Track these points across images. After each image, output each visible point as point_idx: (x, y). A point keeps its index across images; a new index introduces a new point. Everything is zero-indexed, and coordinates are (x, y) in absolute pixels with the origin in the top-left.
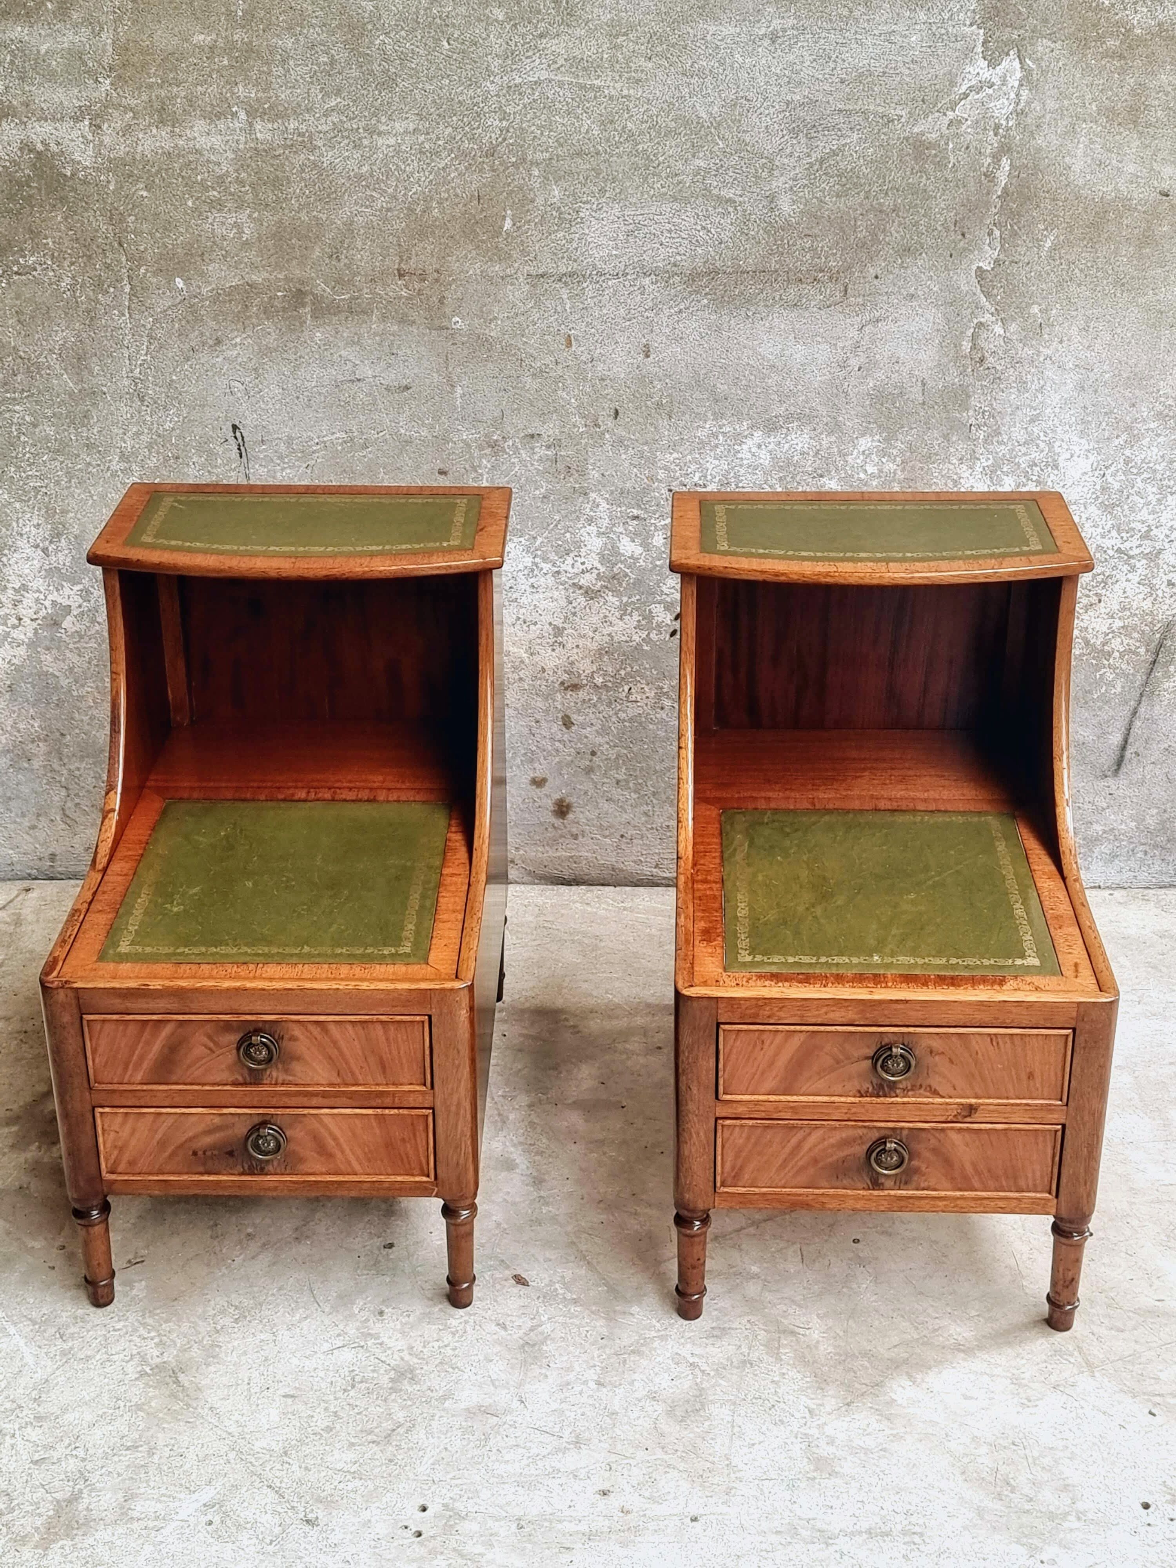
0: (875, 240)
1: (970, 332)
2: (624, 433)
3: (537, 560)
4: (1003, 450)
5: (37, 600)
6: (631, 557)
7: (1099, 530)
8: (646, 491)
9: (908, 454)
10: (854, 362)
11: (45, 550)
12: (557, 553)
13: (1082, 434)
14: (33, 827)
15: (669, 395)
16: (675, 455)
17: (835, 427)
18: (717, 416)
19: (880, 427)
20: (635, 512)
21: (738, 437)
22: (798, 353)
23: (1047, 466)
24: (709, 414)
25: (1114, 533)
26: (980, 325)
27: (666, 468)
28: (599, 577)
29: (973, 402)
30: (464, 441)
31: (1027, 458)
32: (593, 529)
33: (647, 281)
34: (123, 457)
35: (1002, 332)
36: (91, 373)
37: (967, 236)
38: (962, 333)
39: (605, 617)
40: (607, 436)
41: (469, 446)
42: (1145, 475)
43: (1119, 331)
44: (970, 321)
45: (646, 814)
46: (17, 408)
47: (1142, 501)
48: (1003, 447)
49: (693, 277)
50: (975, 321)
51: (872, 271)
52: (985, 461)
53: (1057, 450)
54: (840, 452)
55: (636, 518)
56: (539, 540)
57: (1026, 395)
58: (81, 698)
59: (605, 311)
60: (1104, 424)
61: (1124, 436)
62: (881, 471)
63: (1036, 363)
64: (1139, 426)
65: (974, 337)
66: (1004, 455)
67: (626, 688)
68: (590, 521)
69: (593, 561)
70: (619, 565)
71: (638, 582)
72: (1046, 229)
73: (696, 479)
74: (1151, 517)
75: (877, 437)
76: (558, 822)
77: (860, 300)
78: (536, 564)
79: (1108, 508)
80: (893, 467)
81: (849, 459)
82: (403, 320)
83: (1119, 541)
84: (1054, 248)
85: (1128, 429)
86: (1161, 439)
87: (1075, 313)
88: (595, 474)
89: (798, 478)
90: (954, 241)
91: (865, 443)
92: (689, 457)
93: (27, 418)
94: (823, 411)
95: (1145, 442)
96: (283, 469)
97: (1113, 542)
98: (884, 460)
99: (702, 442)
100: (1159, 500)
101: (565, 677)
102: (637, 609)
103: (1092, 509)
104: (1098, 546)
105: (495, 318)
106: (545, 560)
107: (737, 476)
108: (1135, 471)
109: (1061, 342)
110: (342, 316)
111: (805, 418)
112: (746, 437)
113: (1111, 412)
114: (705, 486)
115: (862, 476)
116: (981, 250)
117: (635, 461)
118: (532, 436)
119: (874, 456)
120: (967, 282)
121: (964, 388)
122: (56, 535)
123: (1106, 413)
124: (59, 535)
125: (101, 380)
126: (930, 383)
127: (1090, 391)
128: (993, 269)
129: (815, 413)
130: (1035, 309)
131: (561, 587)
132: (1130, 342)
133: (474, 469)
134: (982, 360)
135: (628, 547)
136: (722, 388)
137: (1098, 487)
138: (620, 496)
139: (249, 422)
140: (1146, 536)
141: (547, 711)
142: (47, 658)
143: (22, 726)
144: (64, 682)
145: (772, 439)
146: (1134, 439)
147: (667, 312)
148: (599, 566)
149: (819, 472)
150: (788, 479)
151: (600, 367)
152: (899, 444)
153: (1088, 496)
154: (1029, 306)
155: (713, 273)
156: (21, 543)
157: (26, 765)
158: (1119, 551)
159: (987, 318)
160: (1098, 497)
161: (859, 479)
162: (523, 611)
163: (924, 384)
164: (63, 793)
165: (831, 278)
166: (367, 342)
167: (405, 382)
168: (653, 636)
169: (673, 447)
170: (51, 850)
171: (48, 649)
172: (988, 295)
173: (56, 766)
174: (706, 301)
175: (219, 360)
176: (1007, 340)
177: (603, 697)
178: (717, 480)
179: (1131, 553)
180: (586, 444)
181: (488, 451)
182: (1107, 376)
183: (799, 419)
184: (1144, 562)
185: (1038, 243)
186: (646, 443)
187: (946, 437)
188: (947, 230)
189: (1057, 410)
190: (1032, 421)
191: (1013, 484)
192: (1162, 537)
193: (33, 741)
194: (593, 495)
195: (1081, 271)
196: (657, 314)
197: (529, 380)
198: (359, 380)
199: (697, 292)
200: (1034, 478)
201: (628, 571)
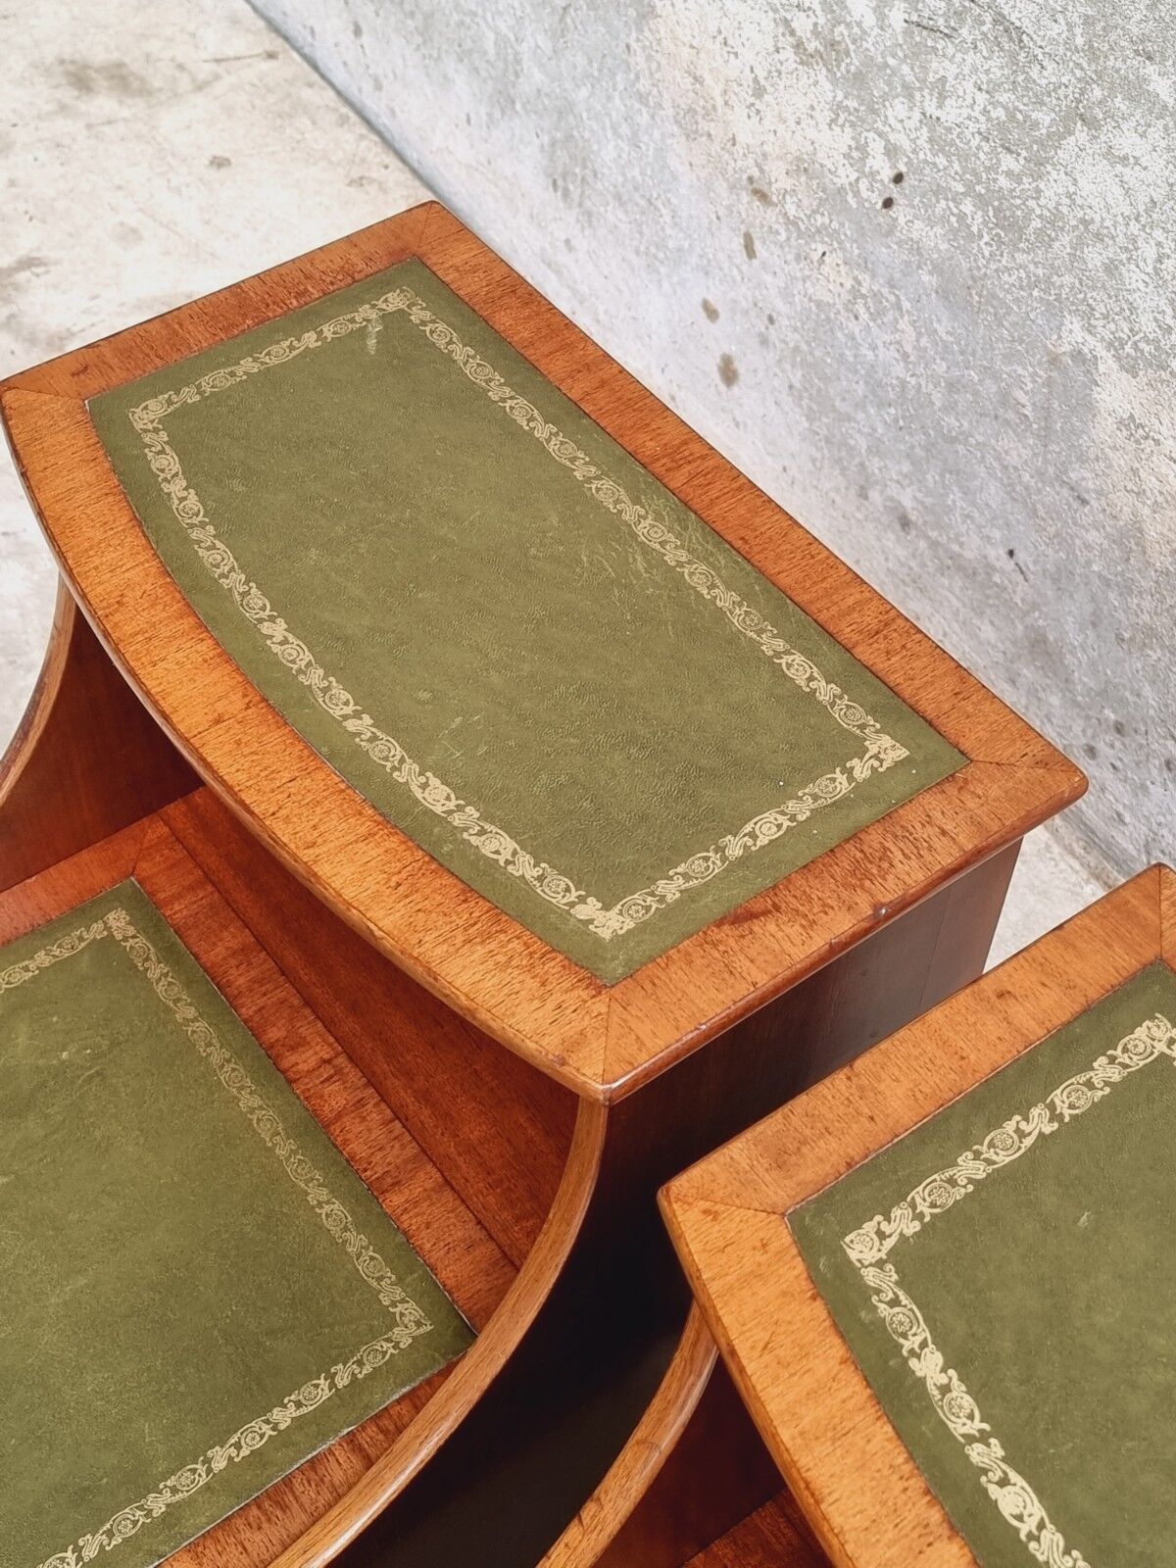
28: (816, 32)
39: (812, 108)
45: (814, 461)
67: (821, 249)
70: (842, 28)
71: (859, 79)
76: (722, 387)
89: (1113, 37)
101: (756, 173)
102: (853, 125)
131: (771, 13)
141: (729, 208)
148: (819, 12)
149: (1149, 47)
150: (1099, 27)
162: (725, 21)
168: (863, 185)
177: (793, 242)
201: (852, 47)
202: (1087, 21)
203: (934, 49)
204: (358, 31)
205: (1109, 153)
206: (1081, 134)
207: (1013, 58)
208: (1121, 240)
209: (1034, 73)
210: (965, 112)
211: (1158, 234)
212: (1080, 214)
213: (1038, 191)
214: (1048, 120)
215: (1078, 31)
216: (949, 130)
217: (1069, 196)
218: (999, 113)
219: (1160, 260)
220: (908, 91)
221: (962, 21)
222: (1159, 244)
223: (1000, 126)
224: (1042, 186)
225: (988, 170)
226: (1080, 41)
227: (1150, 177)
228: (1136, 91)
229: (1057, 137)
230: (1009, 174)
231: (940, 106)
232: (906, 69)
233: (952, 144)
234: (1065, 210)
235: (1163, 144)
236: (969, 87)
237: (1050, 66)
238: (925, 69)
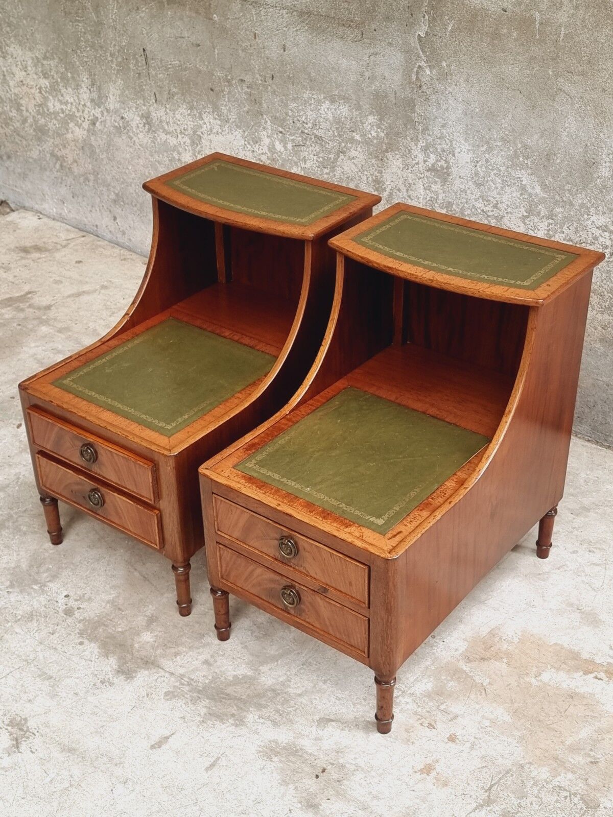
0: (374, 10)
1: (415, 70)
2: (276, 88)
3: (246, 143)
4: (430, 139)
5: (89, 112)
6: (280, 152)
7: (474, 196)
8: (284, 120)
9: (389, 130)
10: (367, 74)
11: (90, 90)
12: (253, 141)
13: (466, 140)
14: (91, 211)
15: (293, 73)
16: (295, 105)
17: (359, 108)
18: (312, 89)
19: (377, 112)
20: (281, 129)
21: (319, 102)
22: (344, 63)
23: (450, 153)
24: (308, 87)
25: (481, 200)
26: (420, 67)
27: (291, 110)
28: (268, 158)
29: (417, 109)
30: (218, 76)
31: (441, 146)
32: (265, 133)
33: (284, 12)
34: (112, 55)
35: (429, 73)
36: (100, 13)
37: (414, 16)
38: (412, 69)
40: (269, 88)
41: (220, 79)
42: (495, 171)
43: (483, 85)
44: (415, 64)
46: (80, 24)
47: (494, 186)
48: (430, 137)
49: (301, 14)
50: (418, 64)
51: (373, 27)
52: (422, 144)
53: (454, 146)
54: (361, 121)
55: (281, 132)
56: (246, 133)
57: (440, 111)
58: (102, 159)
59: (269, 24)
60: (476, 137)
61: (485, 147)
62: (378, 136)
63: (445, 94)
64: (493, 142)
65: (417, 73)
66: (430, 142)
68: (264, 129)
69: (266, 150)
70: (275, 155)
72: (449, 19)
73: (303, 119)
74: (498, 196)
75: (376, 117)
77: (369, 41)
78: (245, 145)
79: (478, 185)
80: (382, 135)
81: (365, 125)
82: (197, 12)
83: (483, 205)
84: (452, 31)
85: (487, 142)
86: (503, 153)
87: (462, 70)
88: (265, 105)
90: (407, 18)
91: (371, 119)
92: (301, 107)
93: (83, 30)
94: (354, 97)
95: (495, 152)
96: (160, 74)
97: (480, 205)
98: (379, 130)
99: (305, 101)
100: (502, 188)
103: (470, 183)
104: (473, 205)
105: (228, 18)
106: (249, 143)
107: (319, 122)
108: (491, 168)
109: (456, 85)
110: (177, 5)
111: (346, 99)
112: (323, 103)
113: (479, 131)
114: (307, 124)
115: (370, 136)
116: (420, 26)
117: (280, 104)
118: (242, 80)
119: (375, 127)
120: (415, 43)
121: (413, 100)
122: (93, 85)
123: (477, 131)
124: (94, 85)
125: (104, 18)
126: (398, 94)
127: (470, 116)
128: (425, 37)
129: (350, 97)
130: (444, 64)
132: (488, 93)
133: (223, 91)
134: (420, 87)
135: (279, 147)
136: (313, 74)
137: (473, 172)
138: (275, 119)
139: (148, 48)
140: (496, 206)
142: (92, 138)
143: (86, 166)
144: (98, 151)
145: (333, 107)
146: (490, 149)
147: (292, 30)
149: (353, 129)
151: (267, 52)
152: (385, 123)
153: (469, 176)
154: (441, 61)
155: (309, 13)
156: (83, 85)
157: (88, 183)
158: (483, 210)
159: (423, 64)
160: (473, 178)
161: (369, 138)
163: (396, 94)
164: (99, 199)
165: (356, 26)
166: (186, 20)
167: (199, 42)
169: (294, 100)
170: (96, 223)
171: (93, 134)
172: (423, 51)
173: (96, 186)
174: (306, 27)
175: (138, 17)
176: (432, 79)
178: (311, 121)
179: (489, 214)
180: (262, 90)
181: (227, 84)
182: (477, 110)
183: (344, 99)
184: (494, 220)
185: (445, 26)
186: (284, 96)
187: (405, 125)
188: (405, 11)
189: (454, 123)
190: (444, 126)
191: (435, 159)
192: (503, 209)
193: (89, 174)
194: (265, 116)
195: (465, 46)
196: (288, 30)
197: (240, 51)
198: (183, 37)
199: (303, 22)
200: (444, 159)
201: (279, 158)
202: (337, 129)
203: (301, 150)
204: (115, 219)
205: (350, 159)
206: (342, 156)
207: (321, 144)
208: (357, 178)
209: (327, 146)
210: (312, 163)
211: (366, 173)
212: (346, 176)
213: (335, 175)
214: (333, 156)
215: (335, 132)
216: (309, 169)
217: (342, 173)
218: (321, 159)
219: (367, 179)
220: (296, 163)
221: (307, 140)
222: (366, 175)
223: (321, 162)
224: (335, 173)
225: (321, 175)
226: (336, 134)
227: (360, 160)
228: (352, 140)
229: (336, 159)
230: (326, 174)
231: (305, 164)
232: (294, 158)
233: (310, 172)
234: (342, 177)
235: (361, 151)
236: (312, 156)
237: (330, 143)
238: (299, 156)
